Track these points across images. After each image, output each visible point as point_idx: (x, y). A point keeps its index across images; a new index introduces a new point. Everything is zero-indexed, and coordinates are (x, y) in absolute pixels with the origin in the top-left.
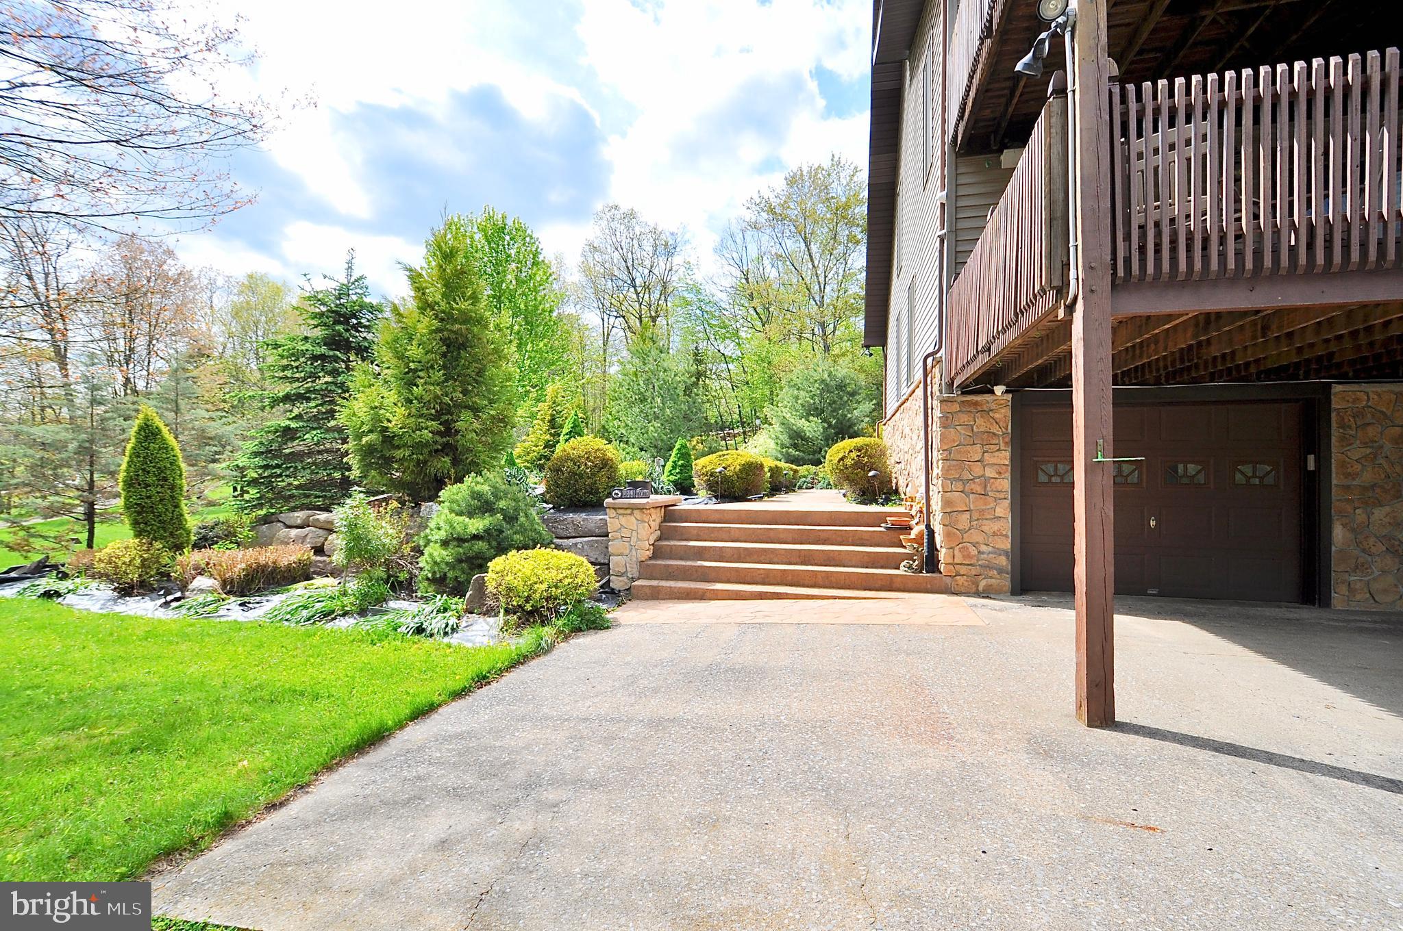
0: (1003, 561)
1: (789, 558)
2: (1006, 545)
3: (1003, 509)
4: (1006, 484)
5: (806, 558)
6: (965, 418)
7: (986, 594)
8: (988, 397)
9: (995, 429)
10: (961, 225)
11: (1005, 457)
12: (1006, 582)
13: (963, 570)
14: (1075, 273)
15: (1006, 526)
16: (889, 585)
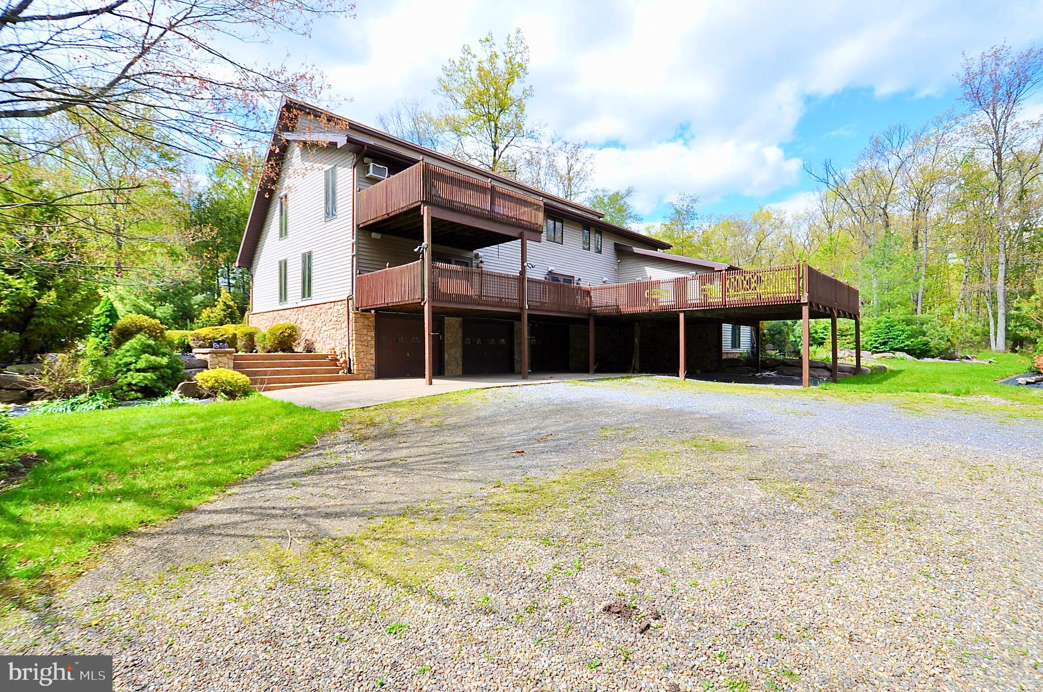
0: (373, 368)
1: (296, 372)
2: (374, 362)
3: (373, 351)
4: (373, 343)
5: (303, 372)
6: (362, 320)
7: (368, 379)
8: (368, 313)
9: (371, 324)
10: (360, 253)
11: (373, 334)
12: (374, 376)
13: (361, 372)
14: (426, 297)
15: (373, 356)
16: (338, 379)
